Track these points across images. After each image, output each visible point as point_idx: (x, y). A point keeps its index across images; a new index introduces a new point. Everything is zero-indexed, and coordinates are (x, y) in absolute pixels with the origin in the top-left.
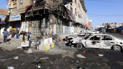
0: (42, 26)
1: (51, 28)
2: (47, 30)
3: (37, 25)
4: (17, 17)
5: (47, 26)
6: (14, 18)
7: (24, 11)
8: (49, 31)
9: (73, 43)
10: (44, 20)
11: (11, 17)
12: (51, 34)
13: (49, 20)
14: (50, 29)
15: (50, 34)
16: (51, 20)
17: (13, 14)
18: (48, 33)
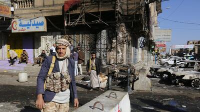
0: (98, 46)
1: (120, 50)
2: (112, 54)
3: (86, 43)
4: (38, 24)
5: (112, 48)
6: (29, 25)
7: (57, 11)
8: (115, 57)
9: (184, 78)
10: (104, 33)
11: (18, 22)
12: (120, 64)
13: (117, 35)
14: (119, 52)
15: (118, 63)
16: (120, 35)
17: (23, 16)
18: (112, 61)
